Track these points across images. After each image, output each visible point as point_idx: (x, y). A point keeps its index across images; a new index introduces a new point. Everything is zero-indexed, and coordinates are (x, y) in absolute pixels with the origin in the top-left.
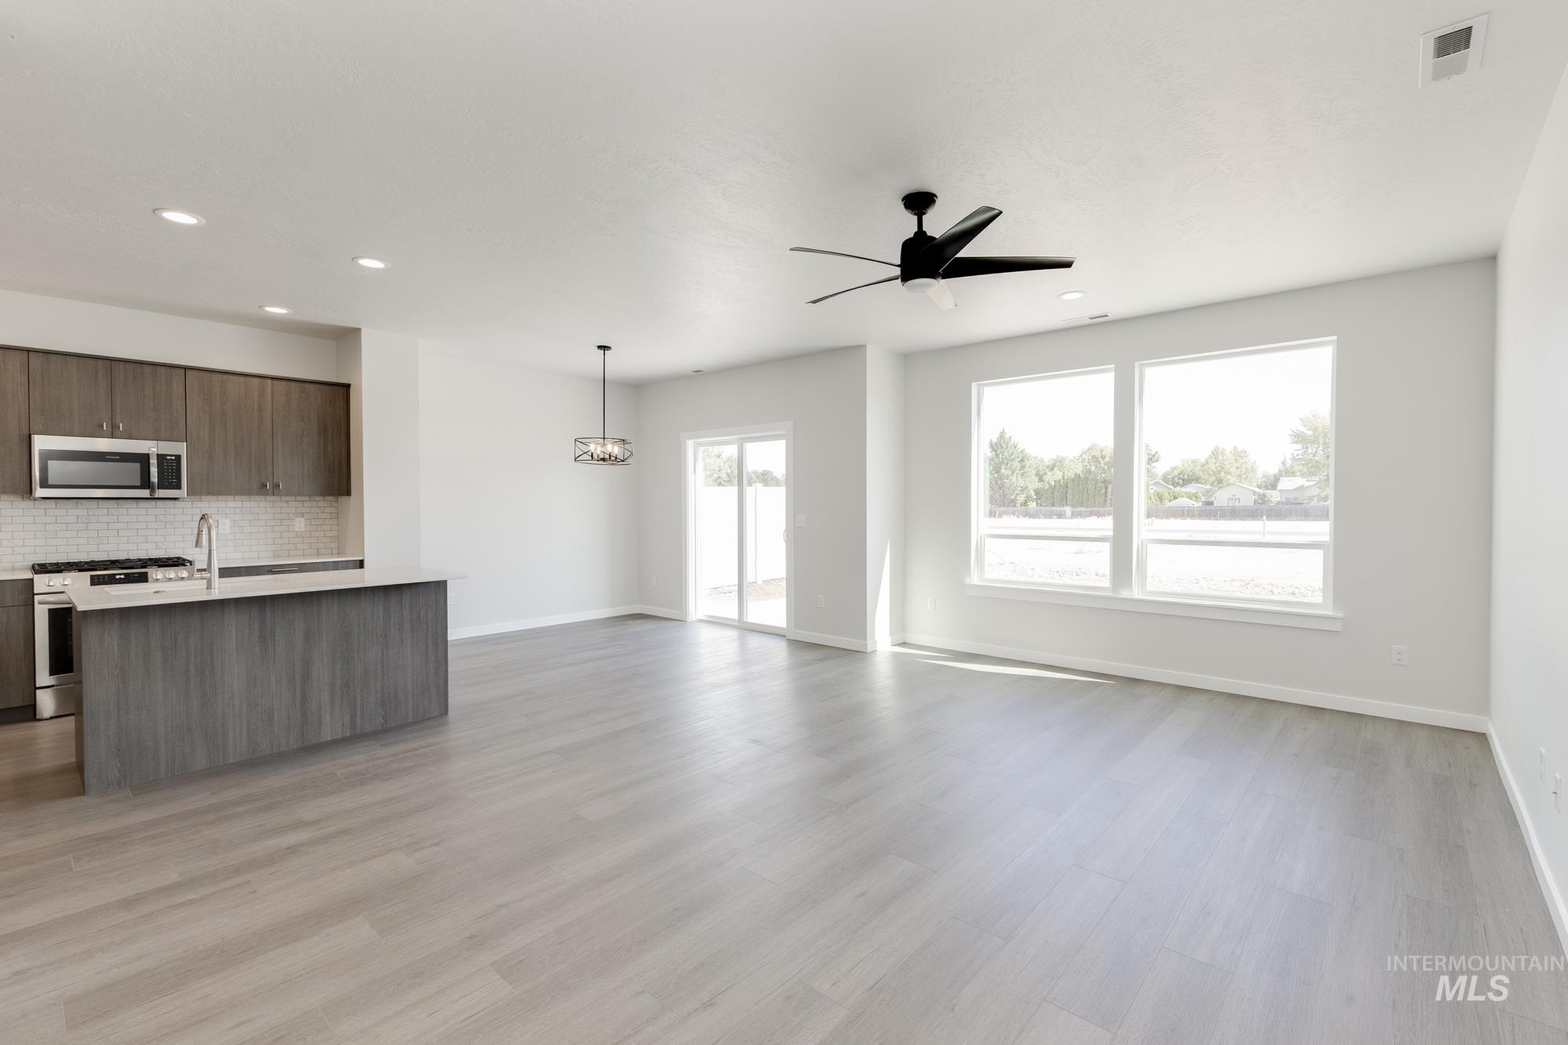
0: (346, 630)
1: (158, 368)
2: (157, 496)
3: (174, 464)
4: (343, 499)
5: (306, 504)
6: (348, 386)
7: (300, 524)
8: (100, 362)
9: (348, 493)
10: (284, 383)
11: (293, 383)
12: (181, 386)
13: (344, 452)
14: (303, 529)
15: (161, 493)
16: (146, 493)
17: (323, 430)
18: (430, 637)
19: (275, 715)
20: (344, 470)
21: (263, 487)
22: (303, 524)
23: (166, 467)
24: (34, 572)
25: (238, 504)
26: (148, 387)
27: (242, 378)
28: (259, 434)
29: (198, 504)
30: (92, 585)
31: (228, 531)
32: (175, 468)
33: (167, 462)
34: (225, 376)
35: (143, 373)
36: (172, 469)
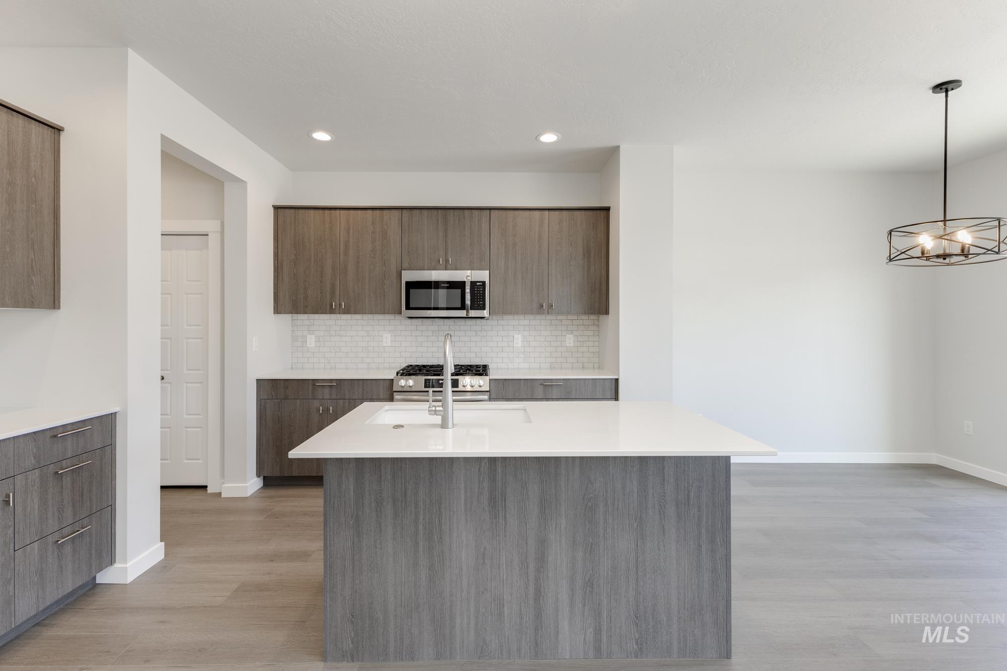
0: (590, 504)
1: (474, 211)
2: (470, 316)
3: (481, 289)
4: (602, 317)
5: (575, 322)
6: (607, 209)
7: (570, 340)
8: (440, 211)
9: (607, 312)
10: (557, 213)
11: (565, 213)
12: (488, 224)
13: (604, 274)
14: (572, 345)
15: (473, 313)
16: (463, 313)
17: (587, 253)
18: (703, 530)
19: (506, 608)
20: (604, 292)
21: (542, 308)
22: (572, 341)
23: (476, 292)
24: (397, 373)
25: (527, 322)
26: (467, 228)
27: (527, 213)
28: (539, 260)
29: (502, 322)
30: (425, 387)
31: (520, 345)
32: (481, 292)
33: (477, 288)
34: (516, 212)
35: (464, 217)
36: (480, 293)
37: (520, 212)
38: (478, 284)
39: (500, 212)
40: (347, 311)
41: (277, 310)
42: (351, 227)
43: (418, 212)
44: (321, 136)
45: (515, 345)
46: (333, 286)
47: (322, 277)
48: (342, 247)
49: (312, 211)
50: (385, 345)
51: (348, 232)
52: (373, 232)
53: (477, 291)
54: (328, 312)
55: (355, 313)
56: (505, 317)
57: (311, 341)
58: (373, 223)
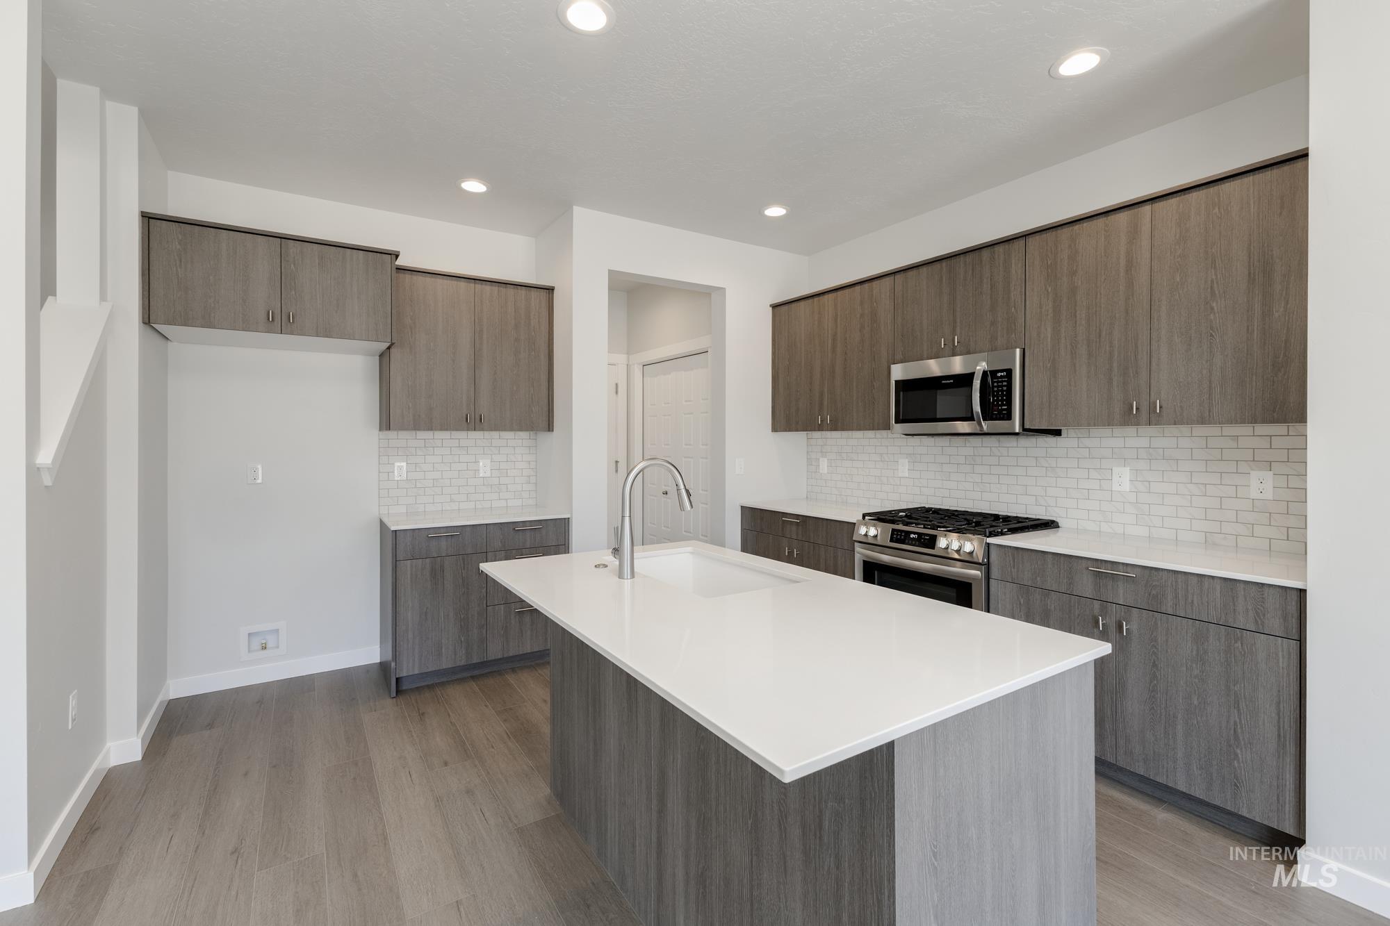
1: (997, 248)
3: (1005, 383)
8: (944, 262)
9: (1303, 418)
11: (1194, 195)
12: (1021, 263)
14: (1269, 494)
15: (986, 426)
23: (996, 389)
24: (864, 516)
25: (1144, 442)
26: (985, 280)
27: (1100, 222)
28: (1127, 312)
29: (1087, 442)
30: (890, 541)
31: (1126, 486)
32: (1005, 388)
33: (998, 382)
34: (1076, 227)
35: (981, 261)
36: (1002, 391)
37: (1085, 224)
38: (999, 374)
39: (1044, 236)
40: (835, 427)
41: (775, 429)
42: (839, 314)
43: (914, 272)
44: (775, 211)
45: (1116, 487)
46: (822, 394)
47: (811, 384)
48: (830, 341)
49: (802, 303)
50: (900, 475)
51: (836, 321)
52: (862, 315)
53: (998, 387)
54: (817, 429)
55: (843, 430)
56: (1095, 431)
57: (824, 465)
58: (862, 303)
